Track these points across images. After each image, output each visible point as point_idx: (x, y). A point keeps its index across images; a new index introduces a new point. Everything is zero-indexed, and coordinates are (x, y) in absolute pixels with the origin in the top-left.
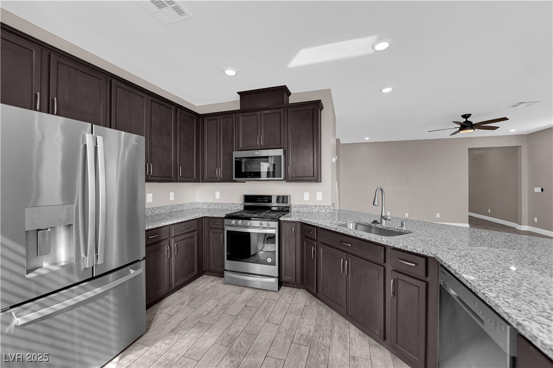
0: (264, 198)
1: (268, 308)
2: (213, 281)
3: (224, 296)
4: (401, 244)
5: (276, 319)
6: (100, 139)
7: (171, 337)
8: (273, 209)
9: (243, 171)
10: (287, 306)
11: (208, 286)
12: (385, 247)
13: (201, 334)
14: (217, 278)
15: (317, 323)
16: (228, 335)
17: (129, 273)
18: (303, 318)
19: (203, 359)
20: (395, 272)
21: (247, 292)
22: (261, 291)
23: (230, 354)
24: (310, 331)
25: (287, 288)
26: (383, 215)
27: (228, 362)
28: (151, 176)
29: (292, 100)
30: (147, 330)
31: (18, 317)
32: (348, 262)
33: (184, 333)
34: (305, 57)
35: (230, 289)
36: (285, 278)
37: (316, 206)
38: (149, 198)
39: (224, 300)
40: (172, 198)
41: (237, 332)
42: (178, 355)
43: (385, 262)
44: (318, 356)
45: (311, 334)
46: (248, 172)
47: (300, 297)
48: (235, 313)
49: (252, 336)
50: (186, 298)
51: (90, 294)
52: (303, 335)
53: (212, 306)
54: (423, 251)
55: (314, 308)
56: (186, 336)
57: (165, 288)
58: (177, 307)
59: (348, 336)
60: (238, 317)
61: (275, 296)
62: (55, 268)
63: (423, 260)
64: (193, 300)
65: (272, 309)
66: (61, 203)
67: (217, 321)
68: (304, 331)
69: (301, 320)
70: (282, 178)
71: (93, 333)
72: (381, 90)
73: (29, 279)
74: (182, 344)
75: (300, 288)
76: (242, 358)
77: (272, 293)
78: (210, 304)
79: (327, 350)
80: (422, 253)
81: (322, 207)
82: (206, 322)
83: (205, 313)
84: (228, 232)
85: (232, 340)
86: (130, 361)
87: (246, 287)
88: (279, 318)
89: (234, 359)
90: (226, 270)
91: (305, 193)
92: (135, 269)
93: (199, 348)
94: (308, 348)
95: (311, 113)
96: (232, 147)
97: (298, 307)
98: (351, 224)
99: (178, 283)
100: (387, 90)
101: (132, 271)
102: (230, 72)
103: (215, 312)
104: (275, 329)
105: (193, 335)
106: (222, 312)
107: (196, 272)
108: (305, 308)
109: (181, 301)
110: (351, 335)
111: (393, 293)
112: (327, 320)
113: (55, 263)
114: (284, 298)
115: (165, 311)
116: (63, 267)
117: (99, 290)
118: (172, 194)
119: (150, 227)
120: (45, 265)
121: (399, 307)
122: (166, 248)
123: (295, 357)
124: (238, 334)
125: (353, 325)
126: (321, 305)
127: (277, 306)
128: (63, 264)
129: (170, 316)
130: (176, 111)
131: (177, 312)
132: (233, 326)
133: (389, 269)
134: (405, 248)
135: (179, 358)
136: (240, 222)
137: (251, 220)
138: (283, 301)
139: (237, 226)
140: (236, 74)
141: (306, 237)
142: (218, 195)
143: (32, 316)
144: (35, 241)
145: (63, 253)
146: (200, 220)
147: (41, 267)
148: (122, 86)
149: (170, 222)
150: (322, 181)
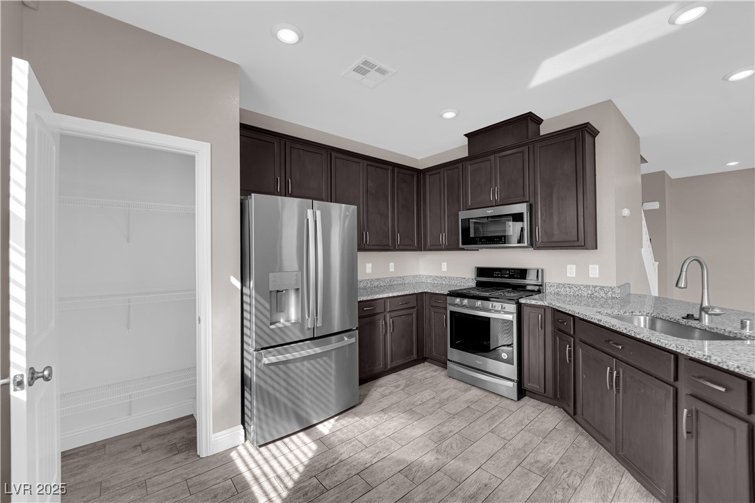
0: (503, 272)
1: (497, 417)
2: (435, 371)
3: (444, 390)
4: (700, 352)
5: (504, 433)
6: (318, 213)
7: (380, 415)
8: (529, 288)
9: (472, 235)
10: (526, 422)
11: (428, 375)
12: (677, 355)
13: (411, 422)
14: (441, 369)
15: (566, 454)
16: (440, 432)
17: (343, 340)
18: (545, 443)
19: (407, 446)
20: (693, 399)
21: (475, 392)
22: (493, 395)
23: (437, 451)
24: (551, 461)
25: (532, 400)
26: (704, 306)
27: (433, 458)
28: (369, 245)
29: (544, 130)
30: (360, 403)
31: (265, 357)
32: (618, 373)
33: (393, 415)
34: (551, 69)
35: (453, 383)
36: (527, 385)
37: (587, 287)
38: (369, 268)
39: (443, 395)
40: (392, 269)
41: (451, 432)
42: (384, 434)
43: (676, 379)
44: (553, 492)
45: (552, 464)
46: (477, 238)
47: (549, 416)
48: (453, 411)
49: (468, 441)
50: (402, 382)
51: (311, 352)
52: (538, 461)
53: (428, 398)
54: (738, 367)
55: (568, 435)
56: (395, 419)
57: (380, 367)
58: (392, 389)
59: (615, 487)
60: (456, 416)
61: (513, 406)
62: (288, 324)
63: (744, 383)
64: (409, 385)
65: (502, 419)
66: (297, 270)
67: (431, 414)
68: (541, 457)
69: (542, 444)
70: (526, 244)
71: (314, 388)
72: (725, 79)
73: (272, 330)
74: (390, 426)
75: (554, 405)
76: (449, 459)
77: (508, 402)
78: (427, 394)
79: (571, 491)
80: (737, 370)
81: (597, 289)
82: (418, 411)
83: (419, 402)
84: (452, 313)
85: (443, 438)
86: (342, 425)
87: (473, 386)
88: (510, 432)
89: (440, 457)
90: (449, 360)
91: (569, 266)
92: (350, 337)
93: (406, 434)
94: (542, 479)
95: (573, 145)
96: (459, 206)
97: (541, 428)
98: (642, 318)
99: (395, 364)
100: (740, 75)
101: (346, 339)
102: (449, 115)
103: (430, 404)
104: (500, 443)
105: (402, 420)
106: (437, 406)
107: (415, 356)
108: (554, 432)
109: (396, 384)
110: (622, 487)
111: (688, 432)
112: (586, 455)
113: (288, 321)
114: (524, 412)
115: (379, 390)
116: (293, 324)
117: (318, 350)
118: (392, 265)
119: (365, 299)
120: (282, 321)
121: (700, 457)
122: (382, 322)
123: (518, 482)
124: (452, 434)
125: (630, 475)
126: (581, 434)
127: (511, 417)
128: (293, 321)
129: (384, 396)
130: (393, 171)
131: (390, 393)
132: (447, 424)
133: (683, 393)
134: (706, 359)
135: (384, 437)
136: (466, 301)
137: (489, 301)
138: (522, 415)
139: (463, 306)
140: (457, 115)
141: (560, 330)
142: (444, 267)
143: (273, 359)
144: (276, 299)
145: (293, 313)
146: (420, 296)
147: (279, 322)
148: (342, 156)
149: (385, 296)
150: (598, 247)
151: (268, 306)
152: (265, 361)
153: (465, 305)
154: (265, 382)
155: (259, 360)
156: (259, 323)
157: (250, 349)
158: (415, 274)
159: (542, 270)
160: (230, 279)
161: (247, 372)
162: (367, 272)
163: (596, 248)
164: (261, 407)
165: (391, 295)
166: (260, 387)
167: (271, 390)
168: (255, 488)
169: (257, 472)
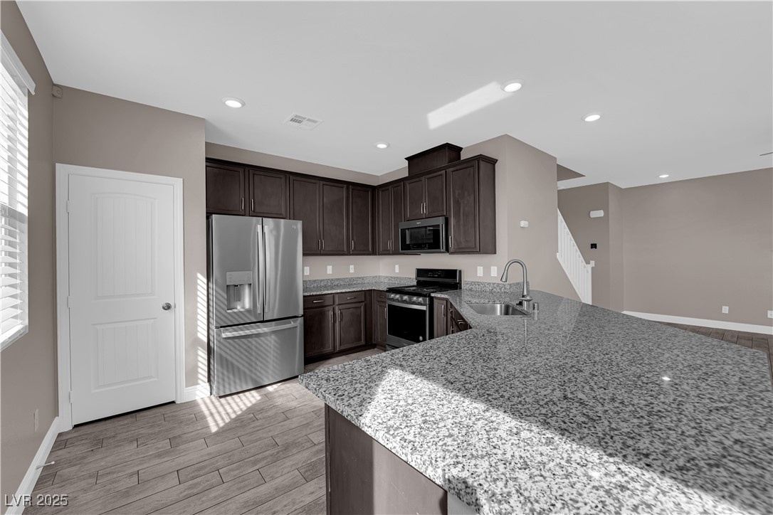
0: (434, 272)
9: (408, 243)
17: (290, 323)
28: (323, 251)
29: (464, 156)
31: (223, 333)
37: (489, 284)
38: (329, 269)
40: (352, 271)
46: (412, 244)
57: (329, 349)
62: (243, 310)
70: (443, 250)
72: (583, 119)
81: (495, 285)
84: (390, 306)
90: (388, 344)
91: (478, 267)
92: (295, 322)
95: (472, 172)
96: (401, 218)
99: (343, 348)
100: (592, 118)
102: (382, 146)
107: (363, 343)
113: (243, 308)
116: (247, 310)
118: (352, 267)
119: (314, 294)
120: (239, 307)
122: (330, 313)
128: (247, 308)
130: (348, 188)
136: (406, 297)
139: (403, 301)
143: (229, 335)
144: (233, 291)
145: (247, 302)
146: (369, 293)
147: (236, 308)
148: (299, 178)
149: (334, 292)
150: (497, 252)
151: (225, 296)
152: (224, 335)
153: (405, 301)
154: (226, 352)
155: (219, 335)
156: (218, 308)
157: (213, 327)
158: (374, 275)
159: (460, 271)
160: (196, 276)
161: (212, 344)
162: (328, 273)
163: (495, 253)
164: (220, 368)
165: (339, 291)
166: (221, 356)
167: (229, 358)
168: (210, 419)
169: (214, 411)
